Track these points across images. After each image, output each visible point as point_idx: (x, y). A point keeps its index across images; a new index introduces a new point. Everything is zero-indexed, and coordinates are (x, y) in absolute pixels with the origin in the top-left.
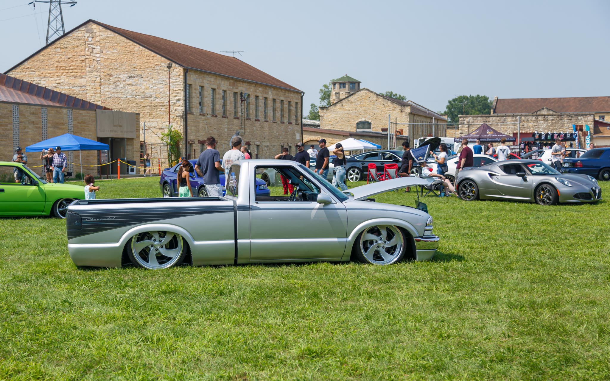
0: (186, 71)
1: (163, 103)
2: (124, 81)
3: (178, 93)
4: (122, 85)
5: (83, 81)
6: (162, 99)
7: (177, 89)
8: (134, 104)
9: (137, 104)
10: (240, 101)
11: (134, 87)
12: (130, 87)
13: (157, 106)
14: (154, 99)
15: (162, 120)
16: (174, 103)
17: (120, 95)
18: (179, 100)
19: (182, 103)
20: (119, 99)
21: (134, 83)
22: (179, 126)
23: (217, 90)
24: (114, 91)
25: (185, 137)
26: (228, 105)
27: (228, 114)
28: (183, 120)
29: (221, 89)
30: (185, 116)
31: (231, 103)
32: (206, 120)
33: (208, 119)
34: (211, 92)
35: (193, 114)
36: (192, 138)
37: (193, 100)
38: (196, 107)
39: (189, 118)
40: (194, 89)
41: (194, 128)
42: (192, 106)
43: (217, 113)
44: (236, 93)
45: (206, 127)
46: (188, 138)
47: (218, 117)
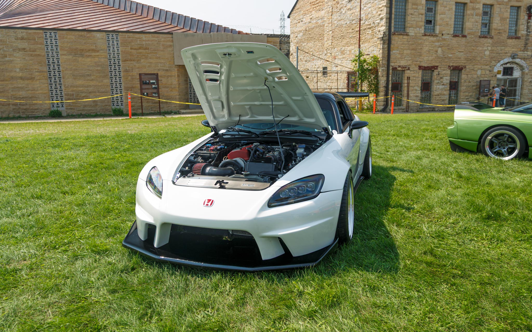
1: (370, 25)
2: (346, 6)
3: (381, 11)
4: (344, 12)
5: (322, 13)
6: (369, 21)
7: (381, 6)
8: (351, 31)
9: (353, 29)
10: (526, 17)
11: (352, 12)
12: (349, 12)
13: (366, 29)
14: (364, 22)
15: (369, 44)
16: (379, 23)
17: (342, 22)
18: (382, 19)
19: (384, 22)
20: (342, 26)
21: (351, 8)
22: (378, 50)
23: (470, 5)
24: (339, 18)
25: (385, 62)
26: (496, 23)
27: (493, 33)
28: (384, 44)
29: (479, 3)
30: (387, 38)
31: (503, 19)
32: (438, 41)
33: (444, 40)
34: (454, 7)
35: (407, 35)
36: (403, 63)
37: (409, 18)
38: (417, 27)
39: (397, 40)
40: (413, 4)
41: (409, 52)
42: (407, 25)
43: (466, 33)
44: (519, 7)
45: (440, 50)
46: (392, 64)
47: (468, 37)
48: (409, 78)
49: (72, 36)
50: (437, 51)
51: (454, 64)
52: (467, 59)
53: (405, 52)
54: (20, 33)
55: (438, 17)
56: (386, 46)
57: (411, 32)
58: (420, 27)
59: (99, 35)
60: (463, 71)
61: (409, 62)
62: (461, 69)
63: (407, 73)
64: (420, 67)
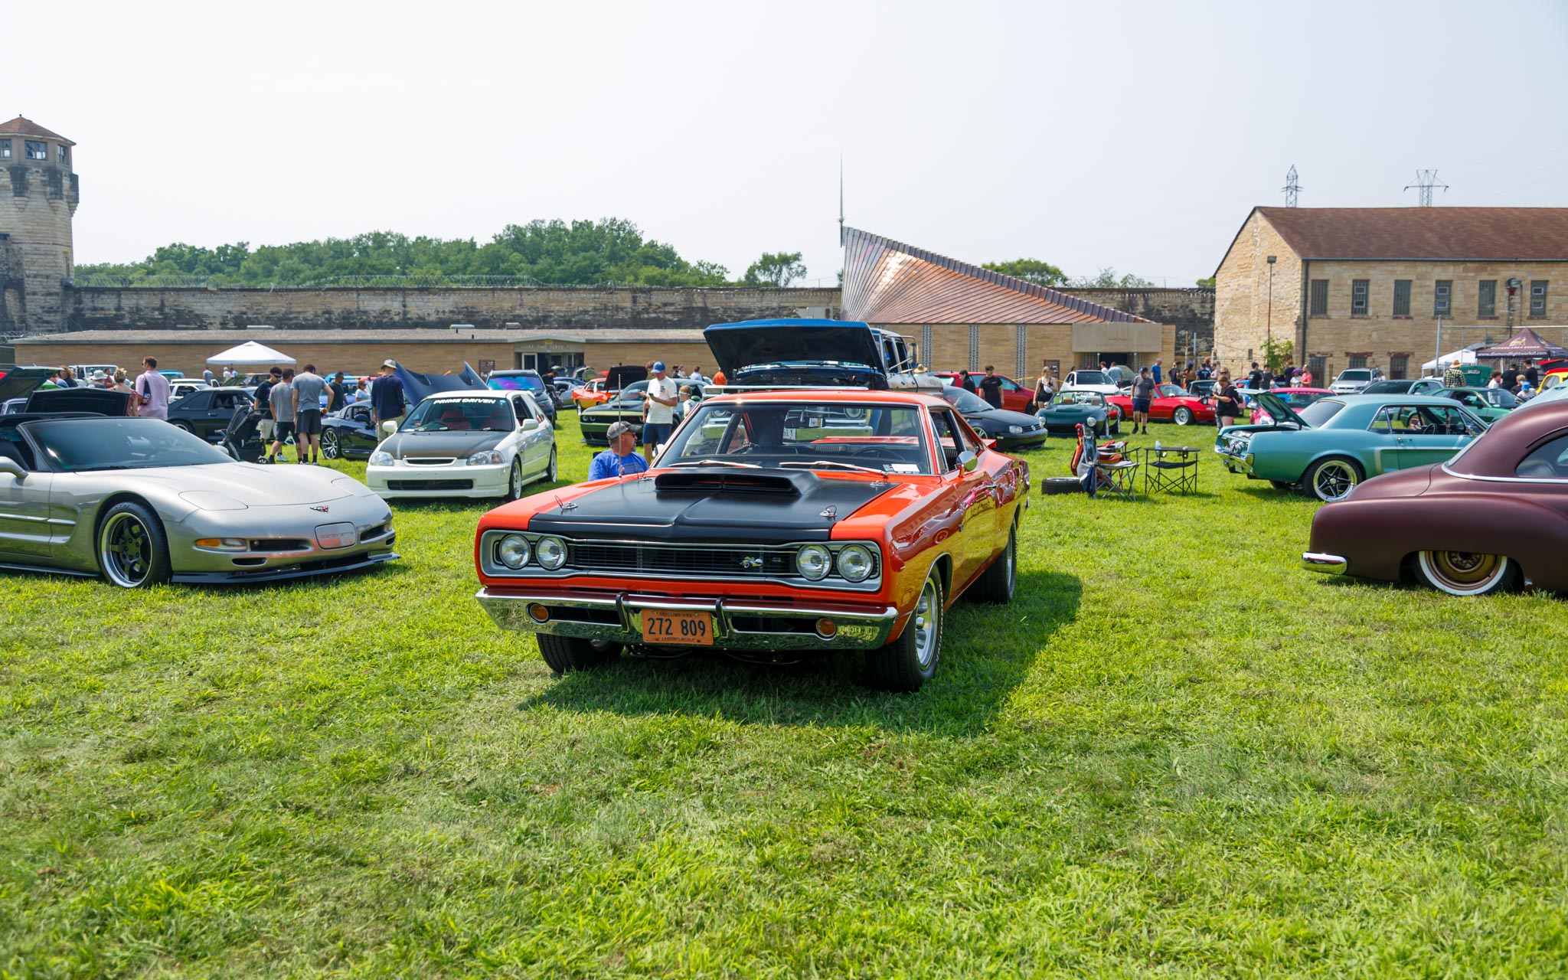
0: (1306, 263)
3: (1298, 292)
5: (1250, 281)
10: (1506, 293)
18: (1298, 300)
19: (1299, 304)
22: (1294, 335)
23: (1416, 282)
25: (1300, 348)
26: (1458, 300)
27: (1453, 313)
28: (1298, 328)
29: (1430, 279)
30: (1301, 322)
31: (1468, 297)
32: (1372, 324)
33: (1381, 322)
34: (1393, 286)
35: (1329, 318)
36: (1323, 349)
37: (1330, 300)
38: (1341, 309)
39: (1315, 324)
40: (1336, 285)
41: (1331, 337)
42: (1329, 307)
43: (1412, 313)
44: (1495, 281)
45: (1374, 335)
46: (1309, 350)
47: (1416, 319)
48: (1331, 366)
49: (989, 329)
50: (1370, 336)
51: (1397, 351)
52: (1416, 345)
53: (1326, 337)
54: (953, 328)
55: (1371, 298)
56: (1301, 331)
57: (1334, 314)
58: (1347, 309)
59: (1011, 327)
60: (1410, 358)
61: (1332, 349)
62: (1408, 356)
63: (1329, 361)
64: (1347, 354)
